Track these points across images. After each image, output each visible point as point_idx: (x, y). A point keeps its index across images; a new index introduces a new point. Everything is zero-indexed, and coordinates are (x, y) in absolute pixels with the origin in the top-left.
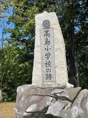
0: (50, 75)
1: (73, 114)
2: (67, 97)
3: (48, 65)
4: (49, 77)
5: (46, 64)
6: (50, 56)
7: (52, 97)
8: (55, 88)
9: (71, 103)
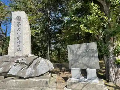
0: (20, 49)
1: (27, 73)
2: (25, 62)
3: (19, 43)
4: (19, 50)
5: (17, 42)
6: (20, 38)
7: (16, 62)
8: (20, 57)
9: (28, 66)
